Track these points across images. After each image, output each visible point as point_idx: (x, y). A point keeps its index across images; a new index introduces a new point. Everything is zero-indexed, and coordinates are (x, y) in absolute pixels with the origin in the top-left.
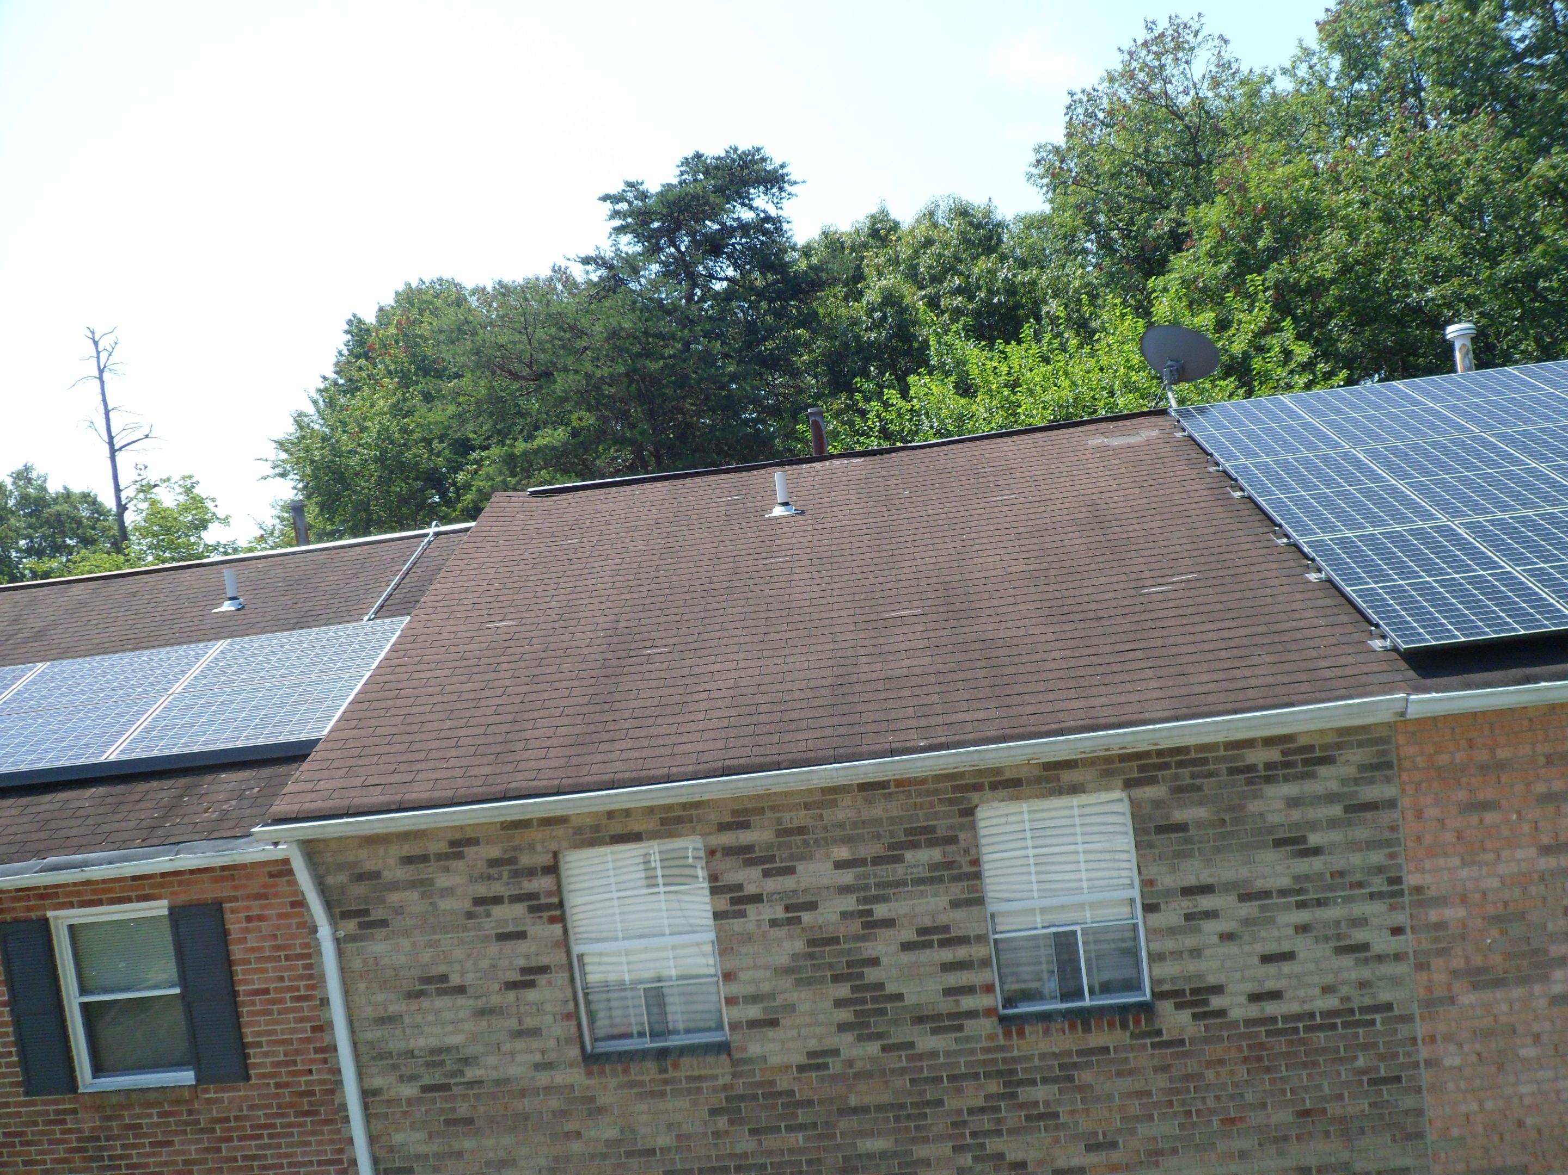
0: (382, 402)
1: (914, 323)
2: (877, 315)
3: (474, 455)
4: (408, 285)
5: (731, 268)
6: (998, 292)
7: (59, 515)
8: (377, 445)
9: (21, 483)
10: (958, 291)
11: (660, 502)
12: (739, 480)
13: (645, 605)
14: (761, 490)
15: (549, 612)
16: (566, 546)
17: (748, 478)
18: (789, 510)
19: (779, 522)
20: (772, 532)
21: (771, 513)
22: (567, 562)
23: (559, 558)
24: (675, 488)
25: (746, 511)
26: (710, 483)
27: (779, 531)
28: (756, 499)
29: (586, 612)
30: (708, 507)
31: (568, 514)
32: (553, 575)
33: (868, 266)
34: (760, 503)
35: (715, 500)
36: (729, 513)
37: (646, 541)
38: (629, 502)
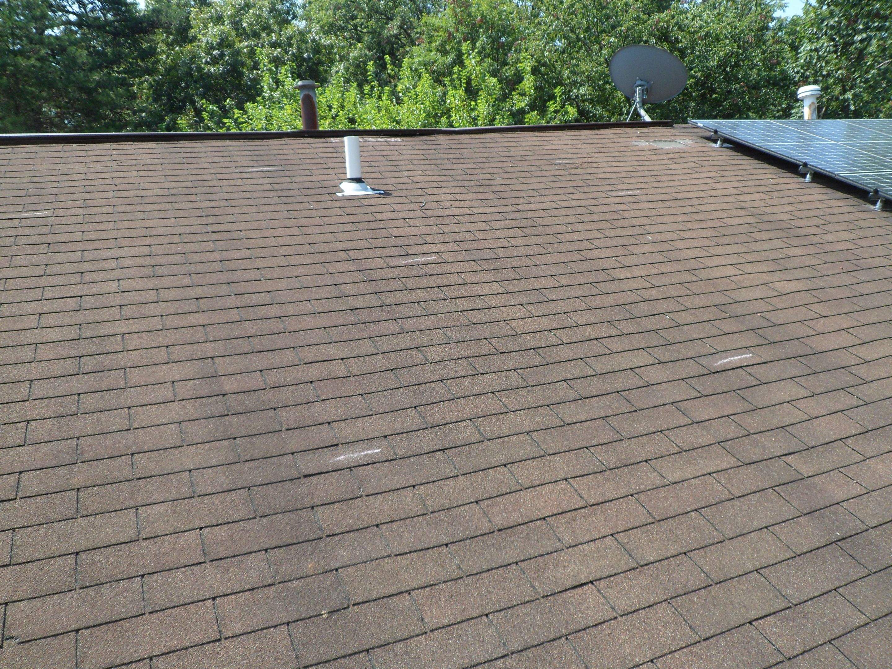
1: (243, 65)
2: (216, 52)
6: (307, 50)
10: (274, 45)
11: (159, 167)
12: (256, 148)
13: (248, 337)
14: (299, 162)
15: (45, 352)
16: (28, 221)
17: (267, 148)
18: (366, 190)
19: (365, 204)
20: (370, 217)
21: (342, 191)
22: (42, 249)
23: (24, 240)
24: (169, 150)
25: (300, 186)
26: (217, 149)
27: (379, 216)
28: (302, 173)
29: (131, 352)
30: (238, 177)
31: (12, 174)
32: (25, 272)
33: (194, 19)
34: (314, 178)
35: (242, 170)
36: (276, 187)
37: (173, 220)
38: (108, 164)
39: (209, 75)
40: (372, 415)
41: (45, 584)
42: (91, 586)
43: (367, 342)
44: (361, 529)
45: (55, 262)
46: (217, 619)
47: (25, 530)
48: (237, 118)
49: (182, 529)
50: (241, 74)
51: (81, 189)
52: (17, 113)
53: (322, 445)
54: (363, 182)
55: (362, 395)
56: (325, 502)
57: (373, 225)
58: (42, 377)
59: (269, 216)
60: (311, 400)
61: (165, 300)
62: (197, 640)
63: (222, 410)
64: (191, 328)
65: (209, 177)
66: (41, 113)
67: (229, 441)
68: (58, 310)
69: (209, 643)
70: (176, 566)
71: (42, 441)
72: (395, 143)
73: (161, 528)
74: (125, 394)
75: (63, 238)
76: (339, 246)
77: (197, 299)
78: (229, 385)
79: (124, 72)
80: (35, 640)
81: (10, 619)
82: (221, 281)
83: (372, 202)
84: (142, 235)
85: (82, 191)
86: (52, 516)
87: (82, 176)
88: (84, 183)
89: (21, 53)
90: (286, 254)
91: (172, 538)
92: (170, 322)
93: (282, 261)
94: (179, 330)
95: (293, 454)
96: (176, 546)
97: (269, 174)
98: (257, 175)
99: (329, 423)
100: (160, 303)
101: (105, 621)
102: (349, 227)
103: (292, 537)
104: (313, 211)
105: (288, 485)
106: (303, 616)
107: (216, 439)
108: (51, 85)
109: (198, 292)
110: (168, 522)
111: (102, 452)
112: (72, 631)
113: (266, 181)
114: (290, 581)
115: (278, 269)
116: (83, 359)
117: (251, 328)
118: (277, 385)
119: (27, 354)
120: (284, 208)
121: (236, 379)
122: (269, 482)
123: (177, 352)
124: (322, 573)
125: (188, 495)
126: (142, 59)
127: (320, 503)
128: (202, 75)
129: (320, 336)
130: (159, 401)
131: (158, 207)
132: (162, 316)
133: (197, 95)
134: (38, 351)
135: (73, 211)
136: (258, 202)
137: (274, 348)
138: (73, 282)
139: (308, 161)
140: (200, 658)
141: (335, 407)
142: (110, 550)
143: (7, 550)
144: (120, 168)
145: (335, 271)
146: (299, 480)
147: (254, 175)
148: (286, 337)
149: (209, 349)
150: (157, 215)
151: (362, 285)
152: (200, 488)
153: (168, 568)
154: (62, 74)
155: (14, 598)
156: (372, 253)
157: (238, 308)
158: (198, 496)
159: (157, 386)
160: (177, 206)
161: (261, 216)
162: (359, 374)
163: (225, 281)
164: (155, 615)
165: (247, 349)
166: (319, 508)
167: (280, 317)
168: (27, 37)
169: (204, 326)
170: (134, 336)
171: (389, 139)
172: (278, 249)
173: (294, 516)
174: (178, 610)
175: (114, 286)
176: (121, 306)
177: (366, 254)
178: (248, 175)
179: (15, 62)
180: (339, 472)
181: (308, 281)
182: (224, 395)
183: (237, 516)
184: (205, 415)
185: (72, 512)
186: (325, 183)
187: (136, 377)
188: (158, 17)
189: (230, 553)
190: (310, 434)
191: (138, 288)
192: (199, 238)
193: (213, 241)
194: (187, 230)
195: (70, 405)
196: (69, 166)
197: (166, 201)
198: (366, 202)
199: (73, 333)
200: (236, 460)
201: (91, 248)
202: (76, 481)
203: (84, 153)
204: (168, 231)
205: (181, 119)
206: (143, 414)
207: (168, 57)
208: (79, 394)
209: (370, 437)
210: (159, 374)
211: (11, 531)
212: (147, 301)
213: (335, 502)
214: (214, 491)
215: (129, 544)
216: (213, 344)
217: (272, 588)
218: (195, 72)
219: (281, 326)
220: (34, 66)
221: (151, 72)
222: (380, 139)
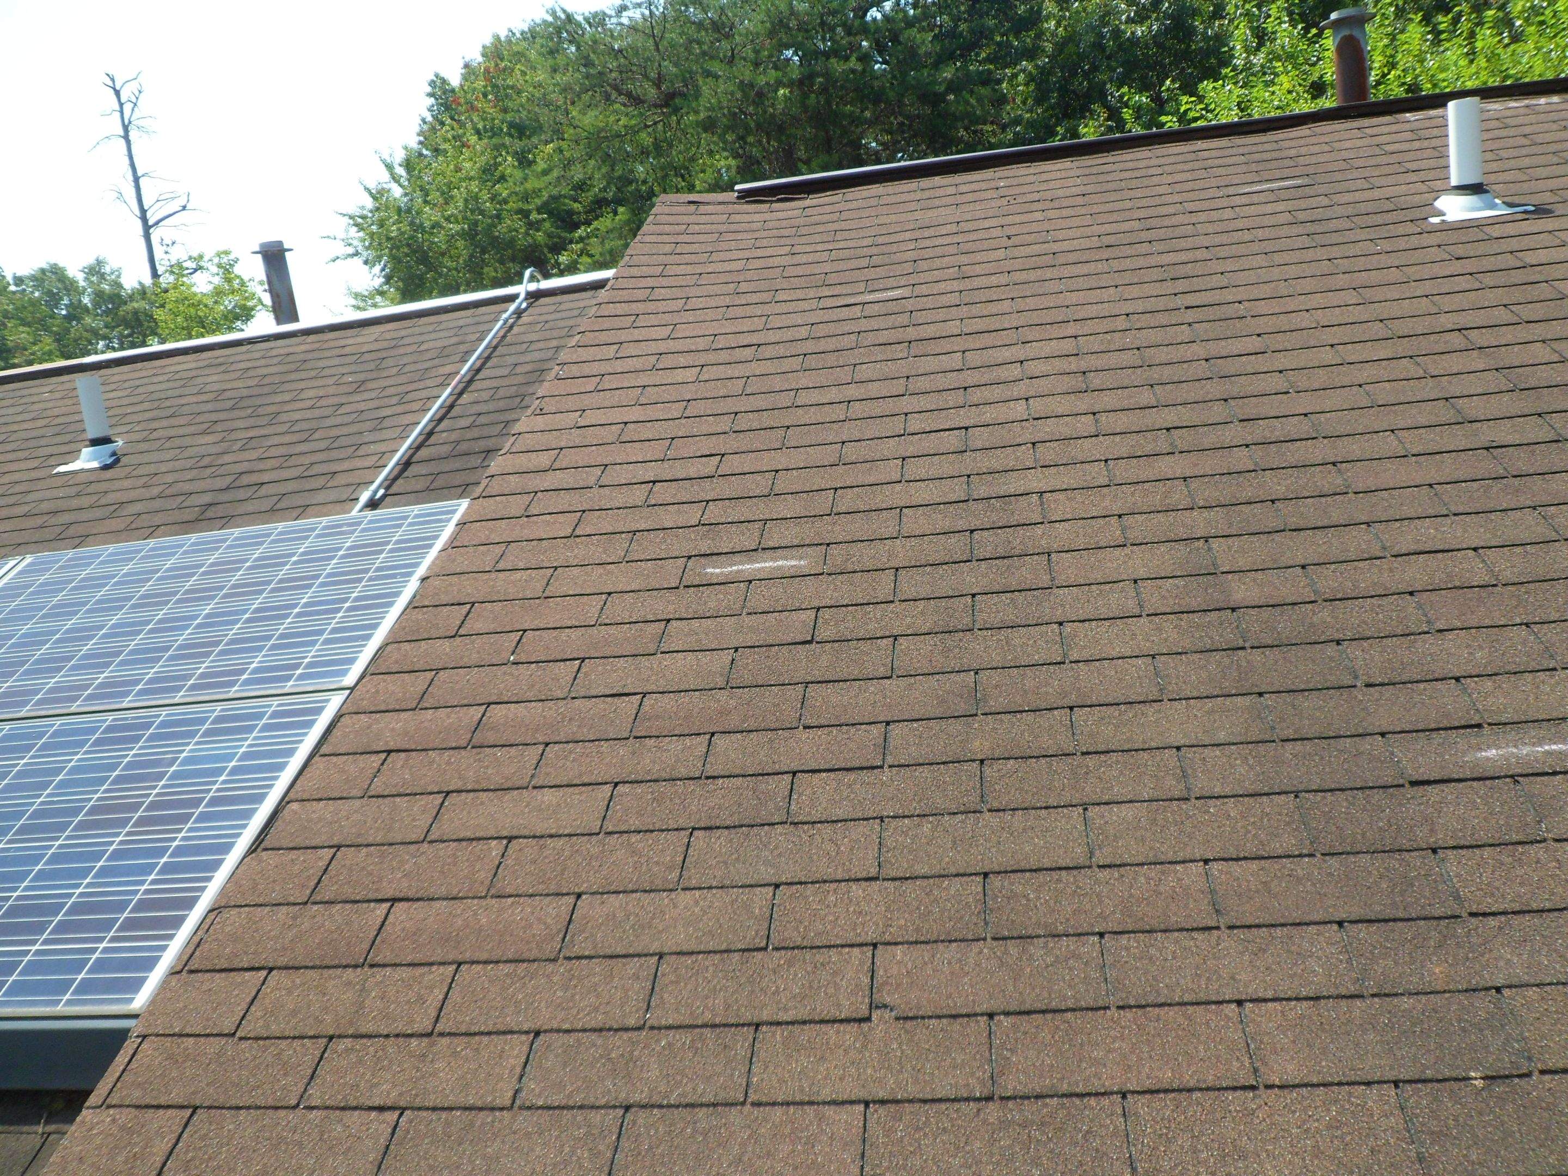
0: (467, 165)
3: (581, 232)
4: (497, 38)
7: (136, 313)
8: (465, 218)
9: (94, 279)
11: (1080, 200)
12: (1254, 149)
13: (1273, 501)
14: (1343, 165)
15: (915, 522)
16: (876, 307)
17: (1275, 146)
18: (1493, 206)
19: (1495, 235)
20: (1511, 261)
21: (1441, 214)
22: (900, 351)
23: (871, 338)
24: (1094, 170)
25: (1350, 210)
26: (1180, 158)
27: (1530, 258)
28: (1352, 185)
29: (1057, 525)
30: (1225, 205)
31: (846, 235)
32: (875, 389)
34: (1377, 193)
35: (1231, 190)
36: (1301, 216)
37: (1112, 290)
38: (994, 203)
39: (1134, 41)
40: (1555, 669)
41: (935, 921)
42: (1012, 938)
43: (1530, 517)
44: (1549, 911)
45: (921, 371)
46: (1248, 1045)
47: (899, 822)
48: (1186, 112)
49: (1170, 856)
50: (1191, 31)
51: (953, 249)
52: (829, 150)
53: (1445, 723)
54: (1486, 192)
55: (1527, 625)
56: (1462, 843)
57: (1518, 276)
58: (913, 563)
59: (1293, 271)
60: (1414, 628)
61: (1110, 431)
62: (1210, 1080)
63: (1230, 636)
64: (1161, 484)
65: (1171, 210)
66: (860, 146)
67: (1248, 698)
68: (932, 452)
69: (1235, 1089)
70: (1162, 927)
71: (919, 671)
72: (1548, 108)
73: (1130, 850)
74: (1052, 598)
75: (930, 331)
76: (1447, 321)
77: (1168, 430)
78: (1242, 591)
79: (988, 60)
80: (923, 1018)
81: (881, 973)
82: (1210, 397)
83: (1510, 229)
84: (1060, 319)
85: (955, 251)
86: (941, 803)
87: (954, 228)
88: (957, 239)
89: (834, 52)
90: (1336, 341)
91: (1154, 872)
92: (1123, 471)
93: (1327, 356)
94: (1140, 486)
95: (1383, 735)
96: (1162, 888)
97: (1284, 194)
98: (1262, 198)
99: (1457, 679)
100: (1101, 438)
101: (1039, 1006)
102: (1463, 283)
103: (1394, 904)
104: (1383, 257)
105: (1377, 796)
106: (1429, 1073)
107: (1225, 691)
108: (877, 98)
109: (1170, 417)
110: (1143, 839)
111: (1019, 699)
112: (982, 1015)
113: (1281, 207)
114: (1396, 995)
115: (1320, 371)
116: (976, 535)
117: (1277, 485)
118: (1339, 596)
119: (886, 524)
120: (1321, 253)
121: (1254, 580)
122: (1338, 786)
123: (1139, 527)
124: (1466, 991)
125: (1177, 794)
126: (1017, 35)
127: (1451, 843)
128: (1120, 45)
129: (1423, 502)
130: (1111, 615)
131: (1084, 269)
132: (1106, 461)
133: (1111, 81)
134: (904, 519)
135: (942, 287)
136: (1268, 246)
137: (1326, 522)
138: (951, 404)
139: (1360, 163)
140: (1218, 1116)
141: (1468, 646)
142: (1041, 876)
143: (873, 853)
144: (1012, 209)
145: (1442, 372)
146: (1402, 790)
147: (1255, 198)
148: (1350, 500)
149: (1199, 522)
150: (1082, 283)
151: (1506, 397)
152: (1201, 784)
153: (1148, 928)
154: (894, 77)
155: (887, 937)
156: (1522, 333)
157: (1247, 446)
158: (1197, 798)
159: (1108, 587)
160: (1115, 265)
161: (1276, 273)
162: (1516, 580)
163: (1218, 397)
164: (1129, 1014)
165: (1273, 524)
166: (1449, 852)
167: (1334, 464)
168: (844, 25)
169: (1185, 479)
170: (1061, 496)
171: (1534, 102)
172: (1316, 333)
173: (1393, 862)
174: (1172, 1012)
175: (1019, 409)
176: (1034, 444)
177: (1508, 335)
178: (1244, 200)
179: (827, 69)
180: (1488, 782)
181: (1384, 393)
182: (1233, 610)
183: (1276, 847)
184: (1200, 646)
185: (972, 800)
186: (1403, 202)
187: (1068, 568)
189: (1268, 919)
190: (1417, 699)
191: (1060, 411)
192: (1163, 319)
193: (1190, 324)
194: (1140, 306)
195: (959, 612)
196: (930, 213)
197: (1097, 258)
198: (1496, 231)
199: (957, 490)
200: (1267, 737)
201: (978, 346)
202: (979, 747)
203: (952, 190)
204: (1105, 309)
205: (1086, 126)
206: (1086, 636)
207: (1058, 24)
208: (974, 596)
209: (1555, 715)
210: (1109, 564)
211: (878, 821)
212: (1079, 435)
213: (1483, 846)
214: (1228, 791)
215: (1075, 872)
216: (1206, 513)
217: (1358, 1002)
218: (1108, 41)
219: (1339, 481)
220: (853, 71)
221: (1031, 54)
222: (1513, 104)
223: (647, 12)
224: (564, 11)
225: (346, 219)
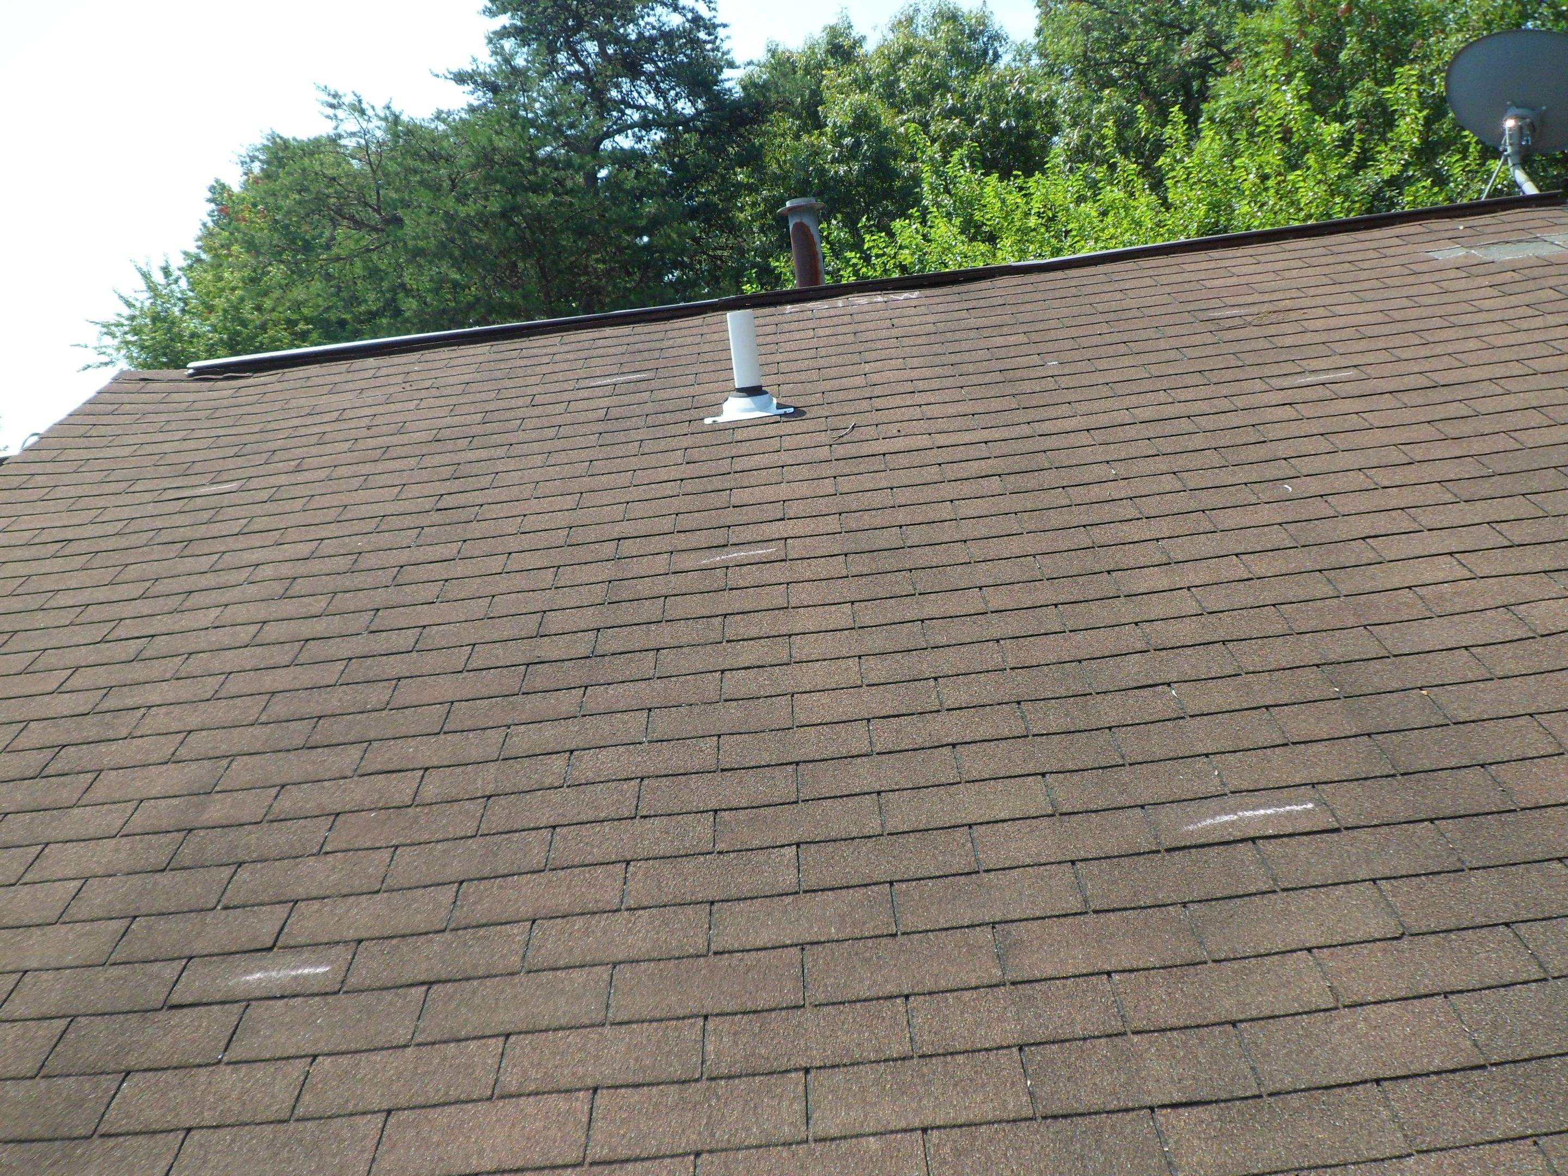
0: (230, 275)
1: (895, 155)
2: (848, 141)
5: (652, 95)
6: (1006, 115)
10: (949, 113)
12: (644, 338)
13: (320, 718)
14: (692, 359)
16: (205, 501)
17: (661, 336)
18: (763, 408)
19: (741, 438)
20: (723, 466)
27: (741, 464)
28: (681, 381)
30: (567, 398)
33: (828, 88)
34: (691, 390)
35: (585, 383)
36: (613, 413)
39: (838, 179)
54: (766, 393)
57: (715, 483)
65: (521, 402)
98: (602, 392)
102: (668, 489)
117: (338, 701)
128: (825, 182)
139: (708, 357)
144: (400, 397)
147: (596, 392)
167: (399, 679)
171: (896, 297)
176: (190, 654)
177: (653, 545)
178: (586, 394)
186: (703, 400)
188: (764, 96)
193: (422, 528)
196: (333, 398)
197: (417, 453)
199: (90, 703)
203: (371, 373)
218: (814, 178)
219: (387, 697)
222: (878, 299)
223: (363, 142)
224: (281, 138)
225: (99, 328)
